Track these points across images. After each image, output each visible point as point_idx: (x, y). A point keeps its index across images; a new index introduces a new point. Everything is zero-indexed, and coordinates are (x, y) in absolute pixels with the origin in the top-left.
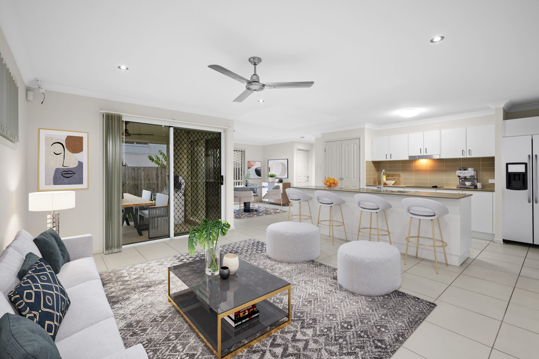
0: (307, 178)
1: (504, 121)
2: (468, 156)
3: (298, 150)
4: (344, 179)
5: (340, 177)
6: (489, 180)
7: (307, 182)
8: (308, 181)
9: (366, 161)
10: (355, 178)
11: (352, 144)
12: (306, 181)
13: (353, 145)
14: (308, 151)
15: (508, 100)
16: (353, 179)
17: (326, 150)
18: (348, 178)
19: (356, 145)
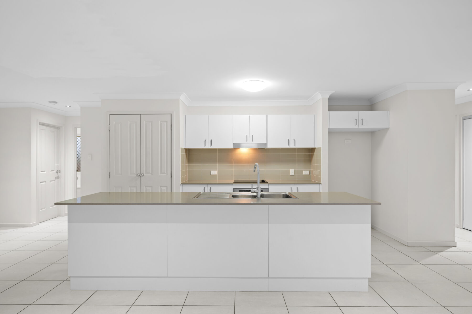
0: (57, 173)
1: (329, 112)
2: (293, 146)
3: (41, 124)
4: (145, 174)
5: (139, 172)
6: (304, 171)
7: (57, 180)
8: (57, 178)
9: (182, 149)
10: (164, 173)
11: (160, 122)
12: (54, 179)
13: (161, 124)
14: (57, 128)
15: (334, 92)
16: (160, 174)
17: (110, 128)
18: (152, 174)
19: (165, 124)
